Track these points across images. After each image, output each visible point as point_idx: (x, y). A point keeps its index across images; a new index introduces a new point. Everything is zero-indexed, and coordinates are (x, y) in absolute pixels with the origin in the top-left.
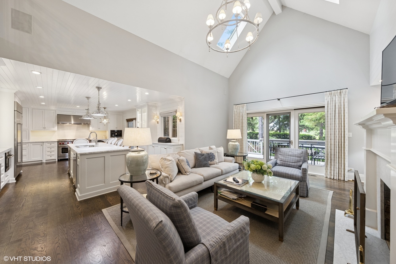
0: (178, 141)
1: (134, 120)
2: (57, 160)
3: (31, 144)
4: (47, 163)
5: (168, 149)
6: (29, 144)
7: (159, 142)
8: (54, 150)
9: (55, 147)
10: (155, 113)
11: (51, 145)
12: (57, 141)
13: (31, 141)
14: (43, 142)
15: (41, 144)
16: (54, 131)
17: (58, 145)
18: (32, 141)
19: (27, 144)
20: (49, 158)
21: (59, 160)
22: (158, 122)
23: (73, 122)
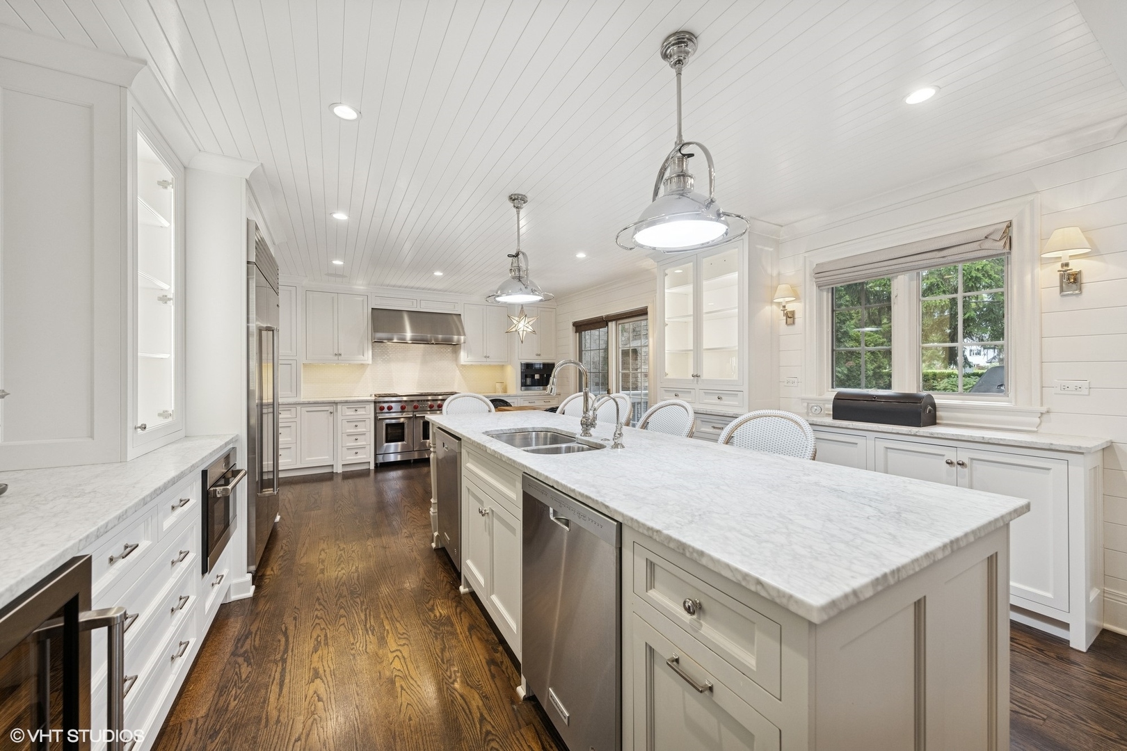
0: (1038, 420)
1: (611, 321)
2: (372, 467)
3: (305, 409)
4: (347, 476)
5: (976, 464)
6: (299, 408)
7: (835, 417)
8: (364, 430)
9: (368, 421)
10: (775, 274)
11: (358, 413)
12: (373, 398)
13: (303, 398)
14: (336, 403)
15: (330, 409)
16: (363, 366)
17: (376, 413)
18: (306, 400)
19: (293, 410)
20: (351, 458)
21: (379, 465)
22: (790, 317)
23: (409, 334)
